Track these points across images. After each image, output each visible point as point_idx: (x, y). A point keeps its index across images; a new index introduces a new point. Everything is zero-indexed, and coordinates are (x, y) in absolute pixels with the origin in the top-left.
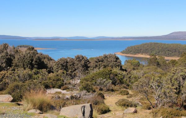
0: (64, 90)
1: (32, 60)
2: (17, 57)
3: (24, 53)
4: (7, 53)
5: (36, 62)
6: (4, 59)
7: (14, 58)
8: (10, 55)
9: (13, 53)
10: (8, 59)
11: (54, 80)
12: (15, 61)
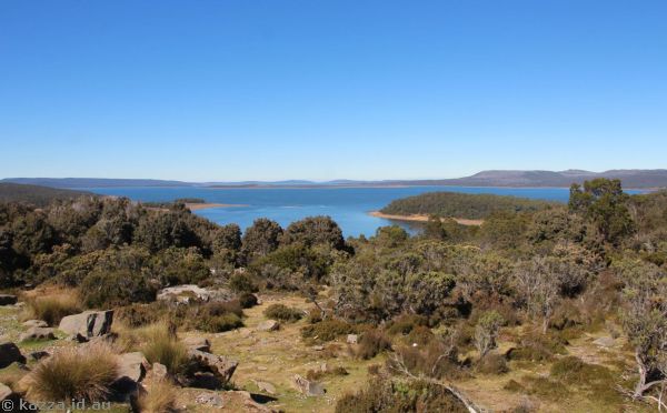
0: (202, 287)
1: (170, 230)
2: (142, 222)
3: (157, 215)
4: (124, 215)
5: (177, 232)
6: (117, 226)
7: (138, 225)
8: (130, 220)
9: (135, 216)
10: (125, 227)
11: (190, 268)
12: (138, 232)
